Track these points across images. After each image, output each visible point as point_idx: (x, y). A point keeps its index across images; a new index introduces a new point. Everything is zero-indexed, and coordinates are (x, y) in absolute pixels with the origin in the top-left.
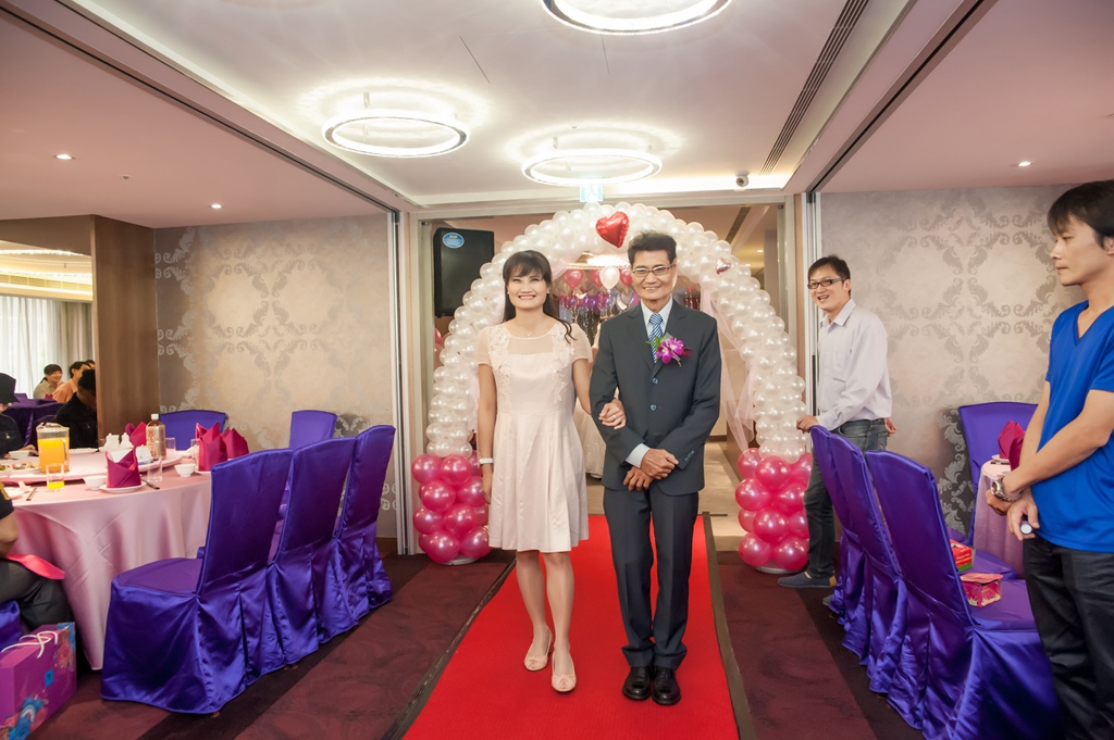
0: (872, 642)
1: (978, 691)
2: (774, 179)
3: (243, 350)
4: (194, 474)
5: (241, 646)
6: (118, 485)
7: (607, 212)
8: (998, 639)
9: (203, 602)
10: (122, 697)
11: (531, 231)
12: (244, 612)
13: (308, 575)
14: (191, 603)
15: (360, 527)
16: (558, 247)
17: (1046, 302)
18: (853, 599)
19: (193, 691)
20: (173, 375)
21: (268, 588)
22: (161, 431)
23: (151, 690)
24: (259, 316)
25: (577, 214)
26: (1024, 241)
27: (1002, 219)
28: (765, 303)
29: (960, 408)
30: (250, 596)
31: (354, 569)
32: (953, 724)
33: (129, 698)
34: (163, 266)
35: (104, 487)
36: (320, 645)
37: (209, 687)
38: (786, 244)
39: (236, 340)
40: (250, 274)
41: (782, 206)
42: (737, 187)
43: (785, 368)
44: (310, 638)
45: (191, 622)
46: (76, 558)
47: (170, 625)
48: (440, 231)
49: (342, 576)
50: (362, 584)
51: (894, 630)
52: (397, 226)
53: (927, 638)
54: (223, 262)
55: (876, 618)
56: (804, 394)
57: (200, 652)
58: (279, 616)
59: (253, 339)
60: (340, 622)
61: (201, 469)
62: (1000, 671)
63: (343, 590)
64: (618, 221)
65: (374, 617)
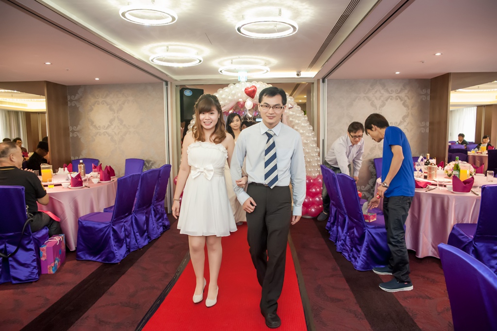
0: (338, 237)
1: (367, 247)
2: (310, 74)
3: (105, 135)
4: (99, 182)
5: (125, 241)
6: (75, 186)
7: (249, 85)
8: (373, 231)
9: (113, 225)
10: (84, 259)
11: (219, 91)
12: (125, 230)
13: (144, 218)
14: (109, 226)
15: (160, 201)
16: (230, 97)
17: (405, 121)
18: (333, 224)
19: (111, 255)
20: (76, 144)
21: (132, 222)
22: (84, 166)
23: (95, 256)
24: (111, 121)
25: (237, 85)
26: (399, 99)
27: (391, 91)
28: (306, 120)
29: (374, 159)
30: (127, 224)
31: (158, 216)
32: (359, 257)
33: (87, 259)
34: (71, 101)
35: (70, 187)
36: (149, 243)
37: (117, 254)
38: (314, 94)
39: (102, 131)
40: (108, 105)
41: (313, 83)
42: (297, 77)
43: (312, 144)
44: (145, 240)
45: (109, 232)
46: (63, 212)
47: (102, 234)
48: (182, 90)
49: (154, 219)
50: (161, 222)
51: (345, 232)
52: (167, 88)
53: (353, 233)
54: (97, 100)
55: (340, 229)
56: (319, 153)
57: (113, 242)
58: (135, 232)
59: (110, 131)
60: (155, 235)
61: (101, 180)
62: (373, 241)
63: (155, 224)
64: (253, 89)
65: (165, 233)
